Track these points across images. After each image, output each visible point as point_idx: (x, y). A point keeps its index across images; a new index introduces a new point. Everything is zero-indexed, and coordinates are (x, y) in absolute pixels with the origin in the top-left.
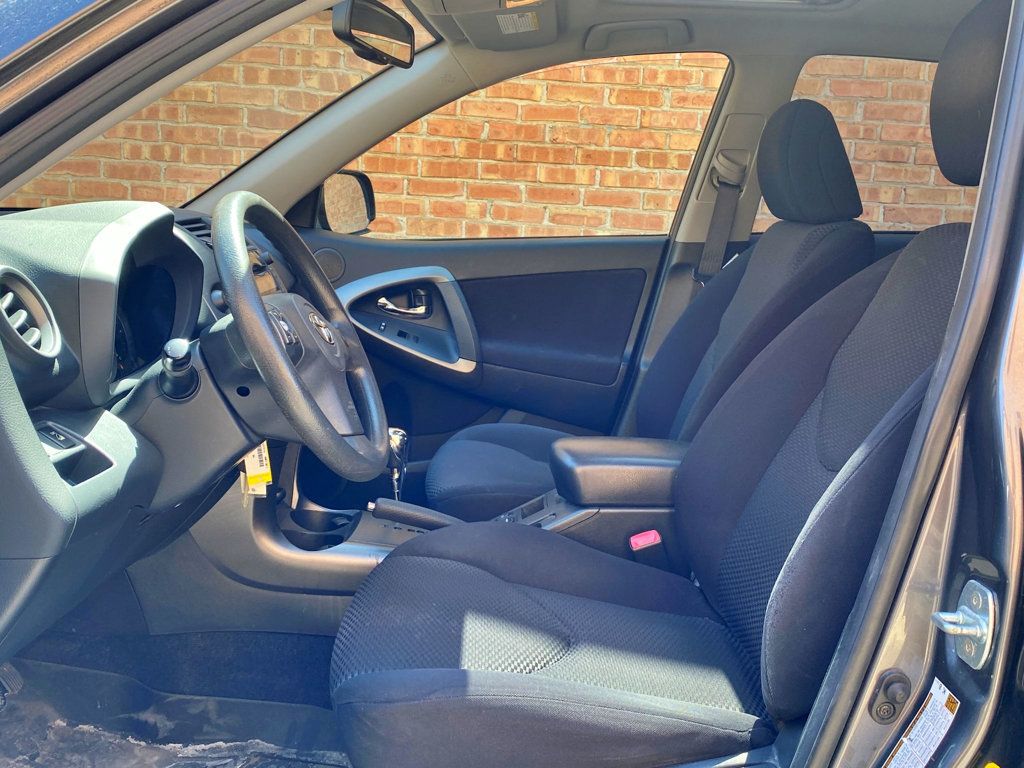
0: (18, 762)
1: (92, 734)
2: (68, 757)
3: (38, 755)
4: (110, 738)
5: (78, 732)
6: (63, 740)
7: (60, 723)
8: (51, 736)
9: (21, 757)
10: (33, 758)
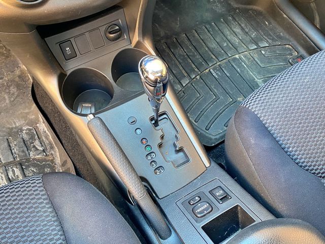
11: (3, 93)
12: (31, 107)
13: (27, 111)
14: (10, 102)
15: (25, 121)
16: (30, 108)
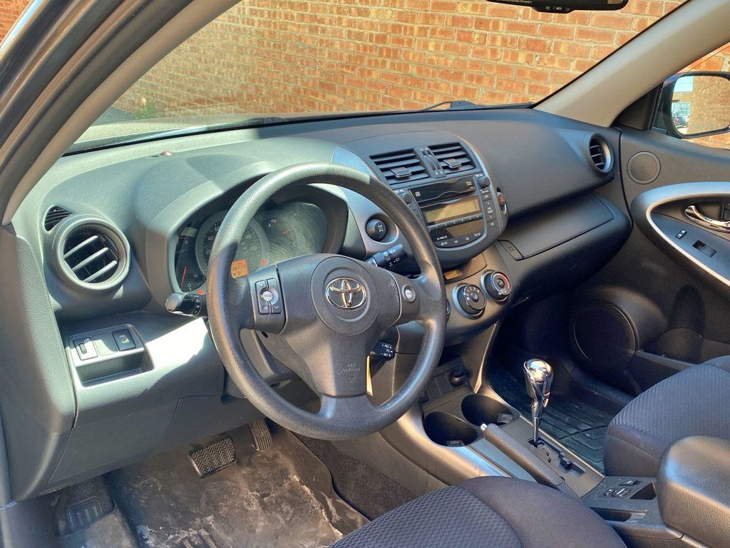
0: (253, 495)
1: (308, 495)
2: (283, 505)
3: (268, 495)
4: (316, 504)
5: (302, 489)
6: (290, 491)
7: (296, 478)
8: (286, 485)
9: (255, 493)
10: (263, 496)
11: (273, 512)
12: (318, 524)
13: (313, 530)
14: (286, 522)
15: (316, 540)
16: (316, 527)
